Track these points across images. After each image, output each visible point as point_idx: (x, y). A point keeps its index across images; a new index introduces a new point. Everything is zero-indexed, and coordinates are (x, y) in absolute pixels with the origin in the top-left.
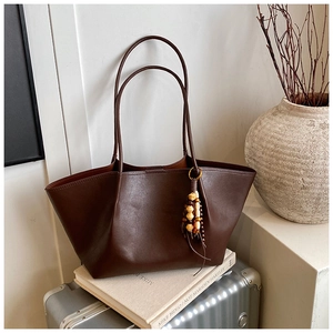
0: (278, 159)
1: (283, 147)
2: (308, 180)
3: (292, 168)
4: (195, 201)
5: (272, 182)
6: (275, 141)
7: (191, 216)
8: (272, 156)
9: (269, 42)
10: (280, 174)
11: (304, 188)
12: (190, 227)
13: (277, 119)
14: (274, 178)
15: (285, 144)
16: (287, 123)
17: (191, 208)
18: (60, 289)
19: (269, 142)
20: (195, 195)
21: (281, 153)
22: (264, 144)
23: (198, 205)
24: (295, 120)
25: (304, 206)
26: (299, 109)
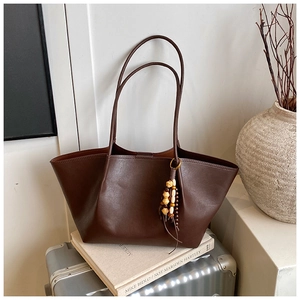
0: (257, 159)
1: (263, 148)
2: (282, 182)
3: (269, 169)
4: (171, 189)
5: (252, 179)
6: (257, 142)
7: (167, 201)
8: (252, 155)
9: (266, 47)
10: (258, 173)
11: (279, 189)
12: (165, 211)
13: (265, 120)
14: (253, 176)
15: (266, 145)
16: (272, 125)
17: (167, 194)
18: (60, 246)
19: (252, 142)
20: (172, 183)
21: (260, 153)
22: (248, 143)
23: (174, 192)
24: (280, 124)
25: (280, 205)
26: (285, 114)
